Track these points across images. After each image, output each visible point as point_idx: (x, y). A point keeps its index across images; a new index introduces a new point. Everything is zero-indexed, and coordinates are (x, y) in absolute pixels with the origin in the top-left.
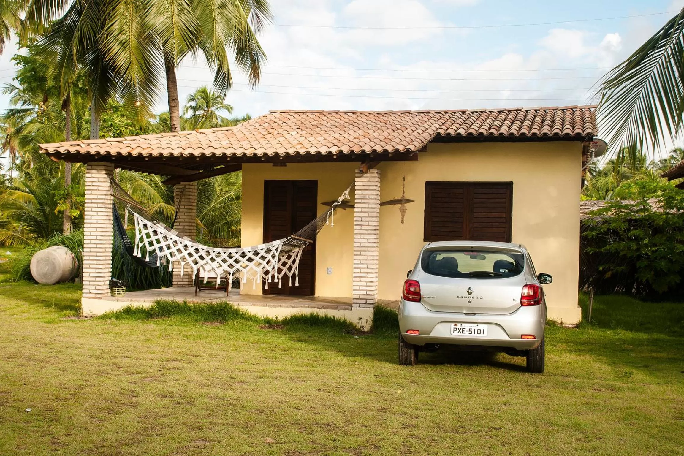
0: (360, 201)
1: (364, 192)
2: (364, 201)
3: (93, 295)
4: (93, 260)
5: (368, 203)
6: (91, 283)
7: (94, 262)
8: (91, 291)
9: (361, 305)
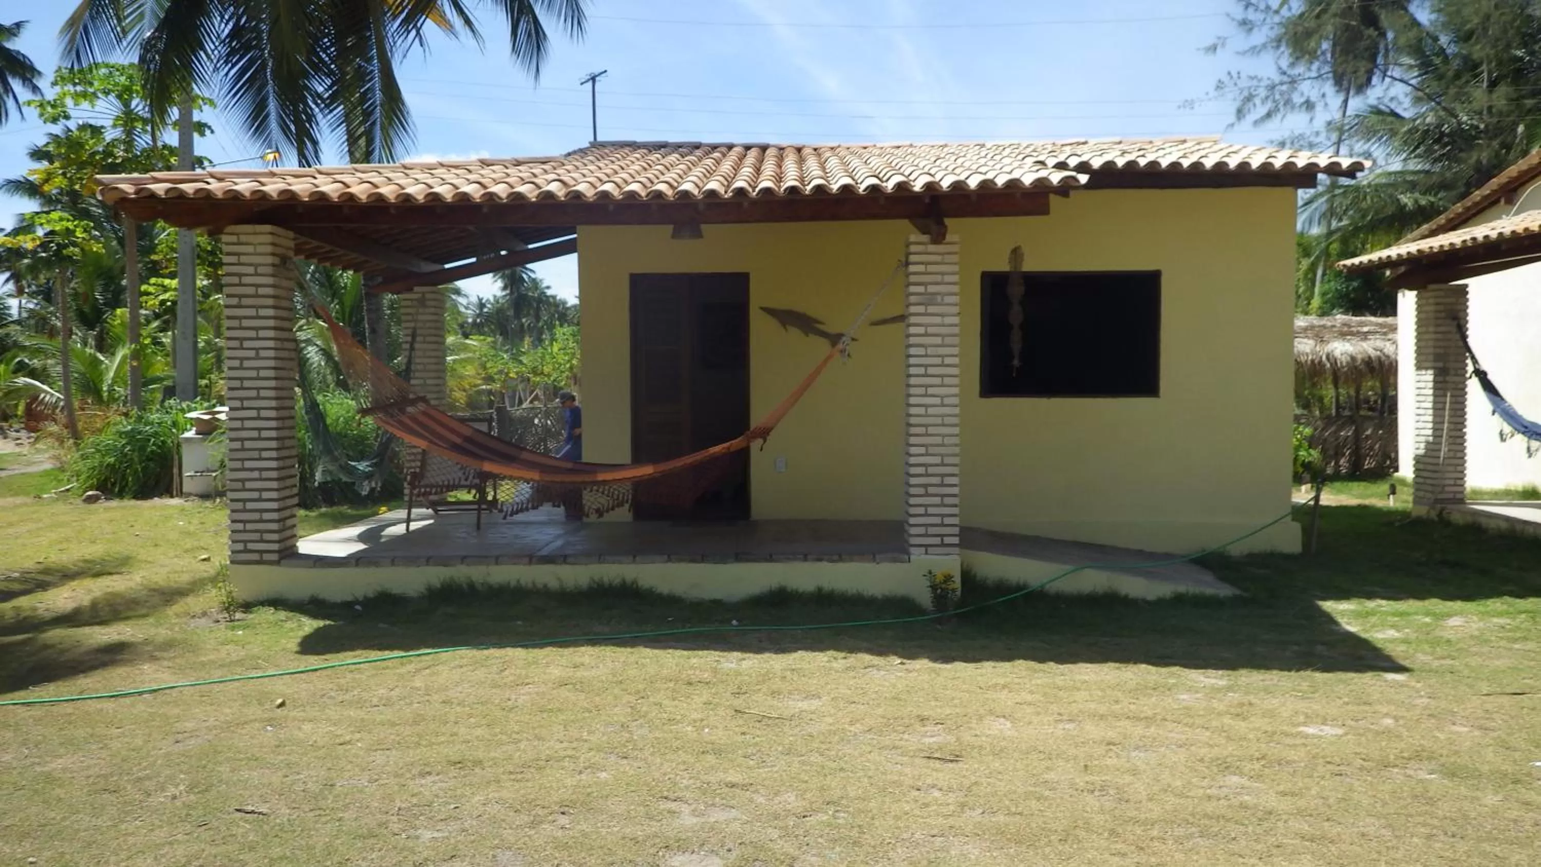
0: (921, 309)
1: (931, 289)
2: (931, 309)
3: (256, 557)
4: (252, 470)
5: (942, 315)
6: (249, 526)
7: (256, 474)
8: (251, 546)
9: (930, 550)
